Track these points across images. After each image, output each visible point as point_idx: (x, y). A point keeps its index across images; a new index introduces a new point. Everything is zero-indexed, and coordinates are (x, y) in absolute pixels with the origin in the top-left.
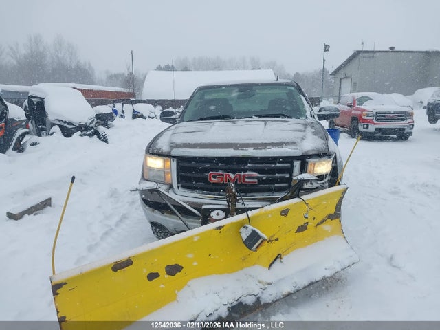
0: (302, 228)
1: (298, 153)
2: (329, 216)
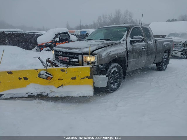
0: (74, 78)
1: (80, 52)
2: (87, 77)
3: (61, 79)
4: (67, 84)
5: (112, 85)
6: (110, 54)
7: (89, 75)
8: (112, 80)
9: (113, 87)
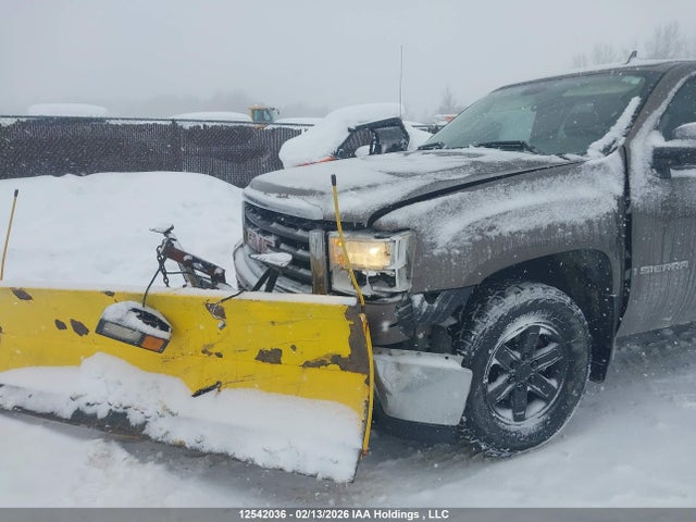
2: (336, 359)
3: (214, 350)
4: (242, 381)
5: (507, 414)
6: (492, 228)
7: (345, 351)
8: (508, 382)
9: (514, 427)
